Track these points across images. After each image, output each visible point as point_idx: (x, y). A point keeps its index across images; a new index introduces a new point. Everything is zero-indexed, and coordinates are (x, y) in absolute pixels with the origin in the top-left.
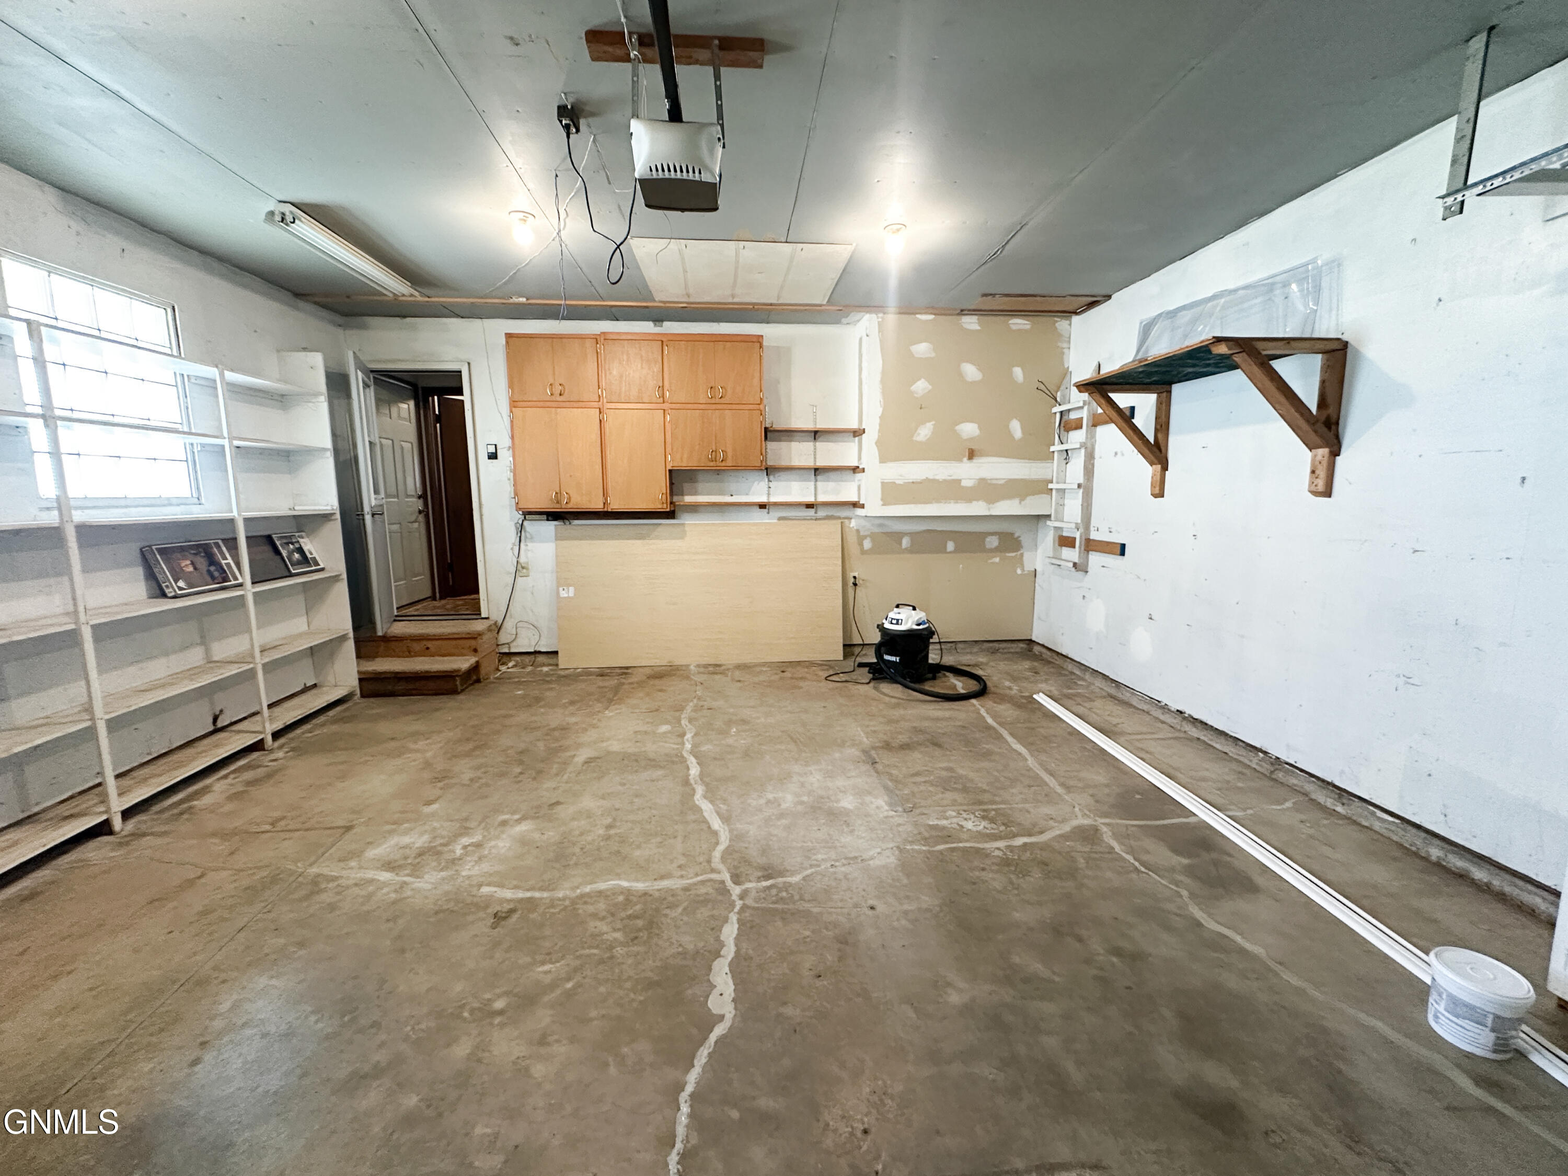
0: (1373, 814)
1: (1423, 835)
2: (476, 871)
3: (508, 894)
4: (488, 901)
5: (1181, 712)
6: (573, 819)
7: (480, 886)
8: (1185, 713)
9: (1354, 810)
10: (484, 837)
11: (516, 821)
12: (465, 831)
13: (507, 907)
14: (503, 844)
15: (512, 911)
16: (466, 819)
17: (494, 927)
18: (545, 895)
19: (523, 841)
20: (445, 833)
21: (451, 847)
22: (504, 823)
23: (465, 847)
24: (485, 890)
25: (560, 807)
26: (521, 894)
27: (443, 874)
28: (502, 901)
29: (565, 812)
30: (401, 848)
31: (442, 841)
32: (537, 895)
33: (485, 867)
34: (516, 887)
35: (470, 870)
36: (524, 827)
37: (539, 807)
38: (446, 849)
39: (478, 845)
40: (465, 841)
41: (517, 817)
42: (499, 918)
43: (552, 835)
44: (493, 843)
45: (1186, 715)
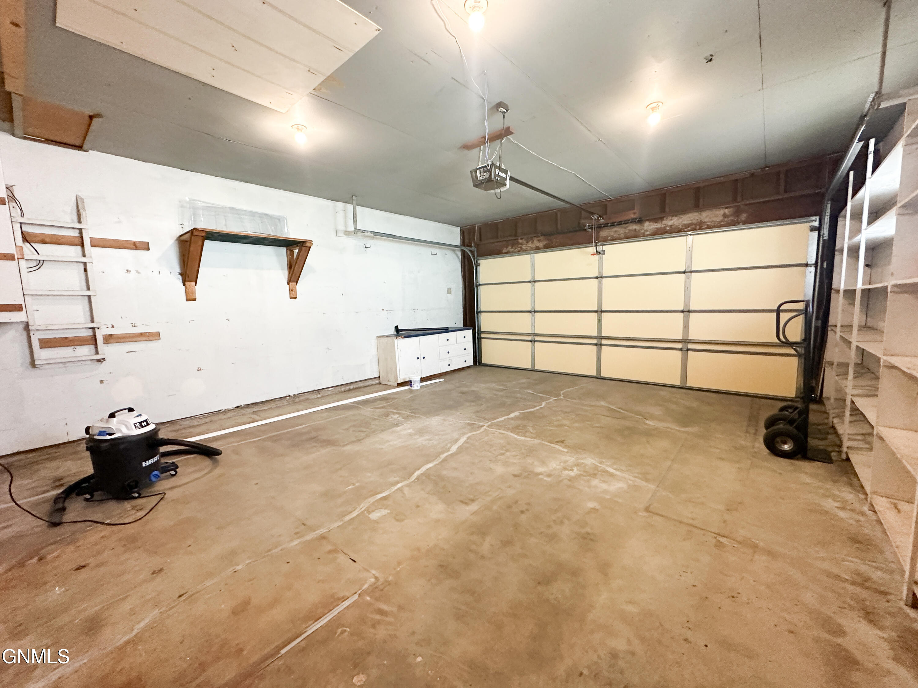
0: (328, 390)
1: (340, 387)
2: (568, 458)
3: (557, 447)
4: (566, 447)
5: (238, 407)
6: (515, 463)
7: (567, 452)
8: (241, 405)
9: (323, 393)
10: (561, 472)
11: (542, 474)
12: (571, 479)
13: (559, 444)
14: (554, 465)
15: (557, 442)
16: (569, 486)
17: (564, 440)
18: (544, 442)
19: (543, 463)
20: (582, 482)
21: (579, 472)
22: (549, 476)
23: (572, 470)
24: (566, 450)
25: (516, 473)
26: (552, 445)
27: (582, 461)
28: (560, 446)
29: (516, 470)
30: (607, 482)
31: (584, 478)
32: (547, 443)
33: (564, 458)
34: (554, 448)
35: (571, 459)
36: (540, 469)
37: (526, 477)
38: (582, 473)
39: (565, 469)
40: (572, 474)
41: (541, 477)
42: (562, 442)
43: (529, 460)
44: (558, 467)
45: (243, 406)
